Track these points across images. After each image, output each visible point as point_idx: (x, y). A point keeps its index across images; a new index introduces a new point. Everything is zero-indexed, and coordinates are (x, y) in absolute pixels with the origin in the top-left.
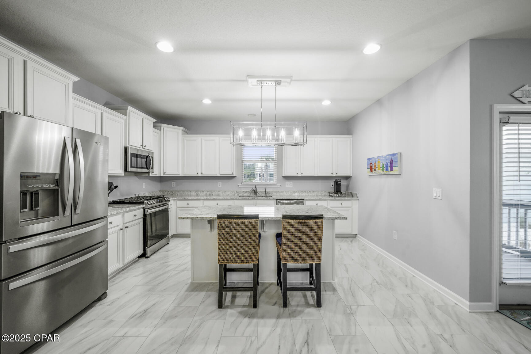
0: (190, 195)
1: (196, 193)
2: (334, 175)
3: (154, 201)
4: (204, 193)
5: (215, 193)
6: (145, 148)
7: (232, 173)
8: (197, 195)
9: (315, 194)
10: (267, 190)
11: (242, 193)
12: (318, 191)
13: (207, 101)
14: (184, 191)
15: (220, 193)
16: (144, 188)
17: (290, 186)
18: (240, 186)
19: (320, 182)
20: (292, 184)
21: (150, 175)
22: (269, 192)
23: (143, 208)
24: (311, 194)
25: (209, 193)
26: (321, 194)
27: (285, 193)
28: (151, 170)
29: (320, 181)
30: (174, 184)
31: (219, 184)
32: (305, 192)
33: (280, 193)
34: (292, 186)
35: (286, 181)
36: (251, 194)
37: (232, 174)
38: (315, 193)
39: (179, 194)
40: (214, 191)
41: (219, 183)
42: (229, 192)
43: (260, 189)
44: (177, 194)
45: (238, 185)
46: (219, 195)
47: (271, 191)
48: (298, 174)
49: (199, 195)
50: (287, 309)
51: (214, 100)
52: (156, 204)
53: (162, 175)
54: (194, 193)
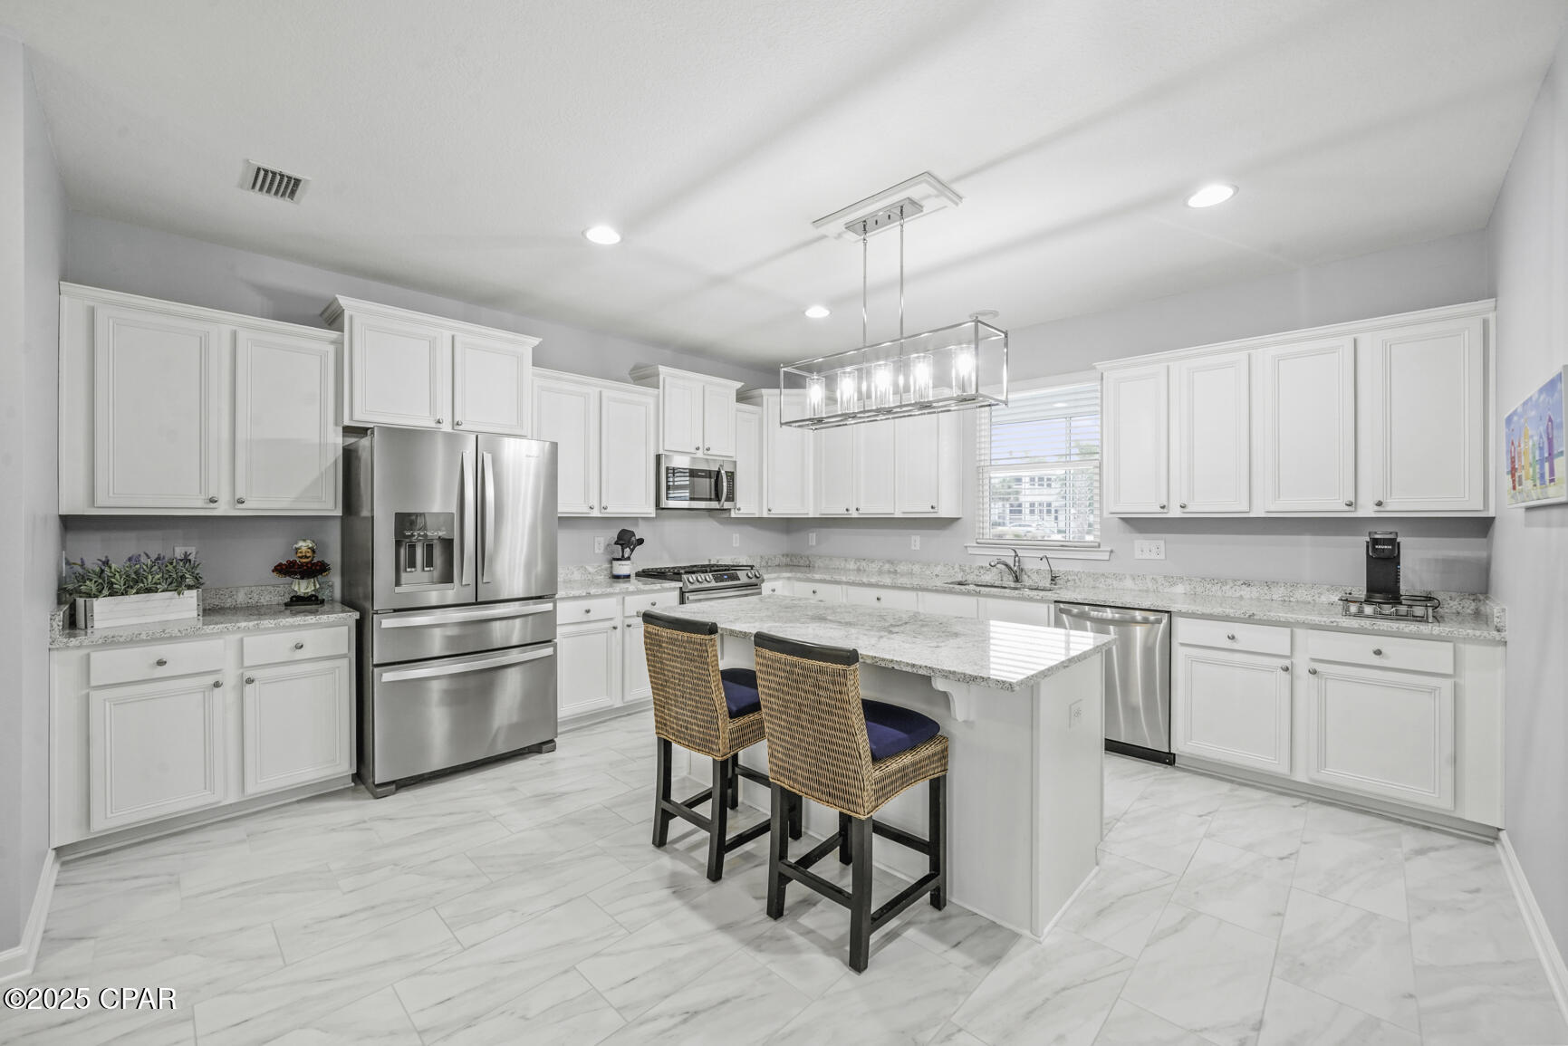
0: (846, 570)
1: (858, 564)
2: (1367, 510)
3: (709, 576)
4: (874, 567)
5: (902, 567)
6: (709, 452)
7: (932, 507)
8: (859, 570)
9: (1275, 597)
10: (1059, 567)
11: (976, 572)
12: (1295, 585)
13: (817, 312)
14: (831, 558)
15: (916, 568)
16: (734, 545)
17: (1154, 556)
18: (971, 551)
19: (1307, 544)
20: (1163, 549)
21: (733, 515)
22: (1067, 573)
23: (681, 588)
24: (1255, 595)
25: (887, 566)
26: (1310, 599)
27: (1128, 583)
28: (727, 505)
29: (1307, 539)
30: (813, 537)
31: (913, 542)
32: (1224, 583)
33: (1109, 581)
34: (1162, 556)
35: (1138, 535)
36: (1004, 579)
37: (932, 510)
38: (1278, 593)
39: (821, 565)
40: (901, 562)
41: (913, 537)
42: (939, 568)
43: (1031, 563)
44: (817, 565)
45: (966, 547)
46: (911, 574)
47: (1076, 570)
48: (1163, 507)
49: (865, 570)
50: (771, 923)
51: (834, 303)
52: (713, 584)
53: (765, 515)
54: (852, 565)
